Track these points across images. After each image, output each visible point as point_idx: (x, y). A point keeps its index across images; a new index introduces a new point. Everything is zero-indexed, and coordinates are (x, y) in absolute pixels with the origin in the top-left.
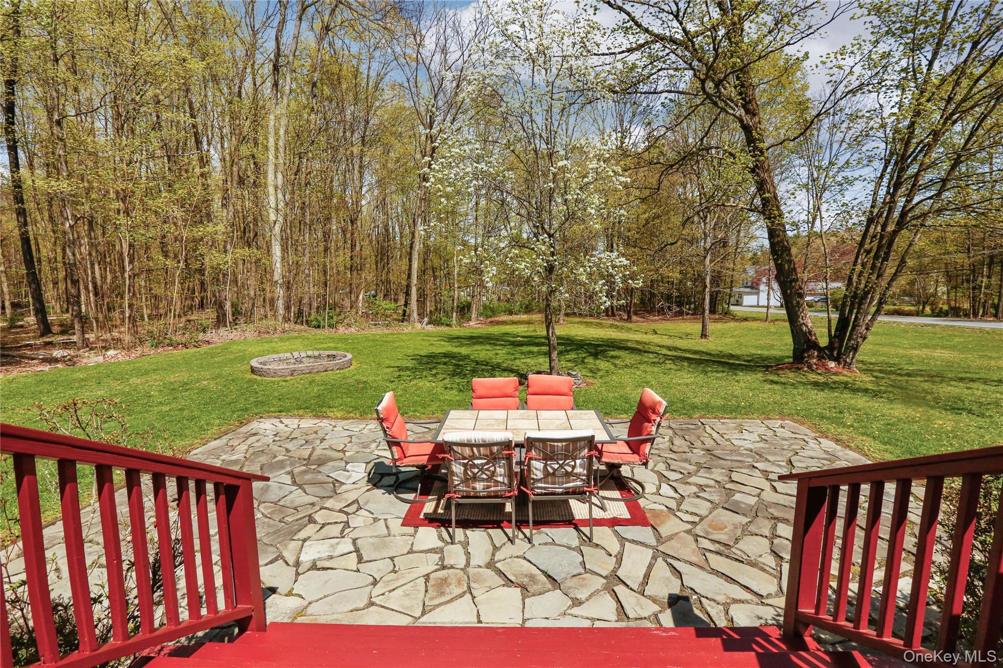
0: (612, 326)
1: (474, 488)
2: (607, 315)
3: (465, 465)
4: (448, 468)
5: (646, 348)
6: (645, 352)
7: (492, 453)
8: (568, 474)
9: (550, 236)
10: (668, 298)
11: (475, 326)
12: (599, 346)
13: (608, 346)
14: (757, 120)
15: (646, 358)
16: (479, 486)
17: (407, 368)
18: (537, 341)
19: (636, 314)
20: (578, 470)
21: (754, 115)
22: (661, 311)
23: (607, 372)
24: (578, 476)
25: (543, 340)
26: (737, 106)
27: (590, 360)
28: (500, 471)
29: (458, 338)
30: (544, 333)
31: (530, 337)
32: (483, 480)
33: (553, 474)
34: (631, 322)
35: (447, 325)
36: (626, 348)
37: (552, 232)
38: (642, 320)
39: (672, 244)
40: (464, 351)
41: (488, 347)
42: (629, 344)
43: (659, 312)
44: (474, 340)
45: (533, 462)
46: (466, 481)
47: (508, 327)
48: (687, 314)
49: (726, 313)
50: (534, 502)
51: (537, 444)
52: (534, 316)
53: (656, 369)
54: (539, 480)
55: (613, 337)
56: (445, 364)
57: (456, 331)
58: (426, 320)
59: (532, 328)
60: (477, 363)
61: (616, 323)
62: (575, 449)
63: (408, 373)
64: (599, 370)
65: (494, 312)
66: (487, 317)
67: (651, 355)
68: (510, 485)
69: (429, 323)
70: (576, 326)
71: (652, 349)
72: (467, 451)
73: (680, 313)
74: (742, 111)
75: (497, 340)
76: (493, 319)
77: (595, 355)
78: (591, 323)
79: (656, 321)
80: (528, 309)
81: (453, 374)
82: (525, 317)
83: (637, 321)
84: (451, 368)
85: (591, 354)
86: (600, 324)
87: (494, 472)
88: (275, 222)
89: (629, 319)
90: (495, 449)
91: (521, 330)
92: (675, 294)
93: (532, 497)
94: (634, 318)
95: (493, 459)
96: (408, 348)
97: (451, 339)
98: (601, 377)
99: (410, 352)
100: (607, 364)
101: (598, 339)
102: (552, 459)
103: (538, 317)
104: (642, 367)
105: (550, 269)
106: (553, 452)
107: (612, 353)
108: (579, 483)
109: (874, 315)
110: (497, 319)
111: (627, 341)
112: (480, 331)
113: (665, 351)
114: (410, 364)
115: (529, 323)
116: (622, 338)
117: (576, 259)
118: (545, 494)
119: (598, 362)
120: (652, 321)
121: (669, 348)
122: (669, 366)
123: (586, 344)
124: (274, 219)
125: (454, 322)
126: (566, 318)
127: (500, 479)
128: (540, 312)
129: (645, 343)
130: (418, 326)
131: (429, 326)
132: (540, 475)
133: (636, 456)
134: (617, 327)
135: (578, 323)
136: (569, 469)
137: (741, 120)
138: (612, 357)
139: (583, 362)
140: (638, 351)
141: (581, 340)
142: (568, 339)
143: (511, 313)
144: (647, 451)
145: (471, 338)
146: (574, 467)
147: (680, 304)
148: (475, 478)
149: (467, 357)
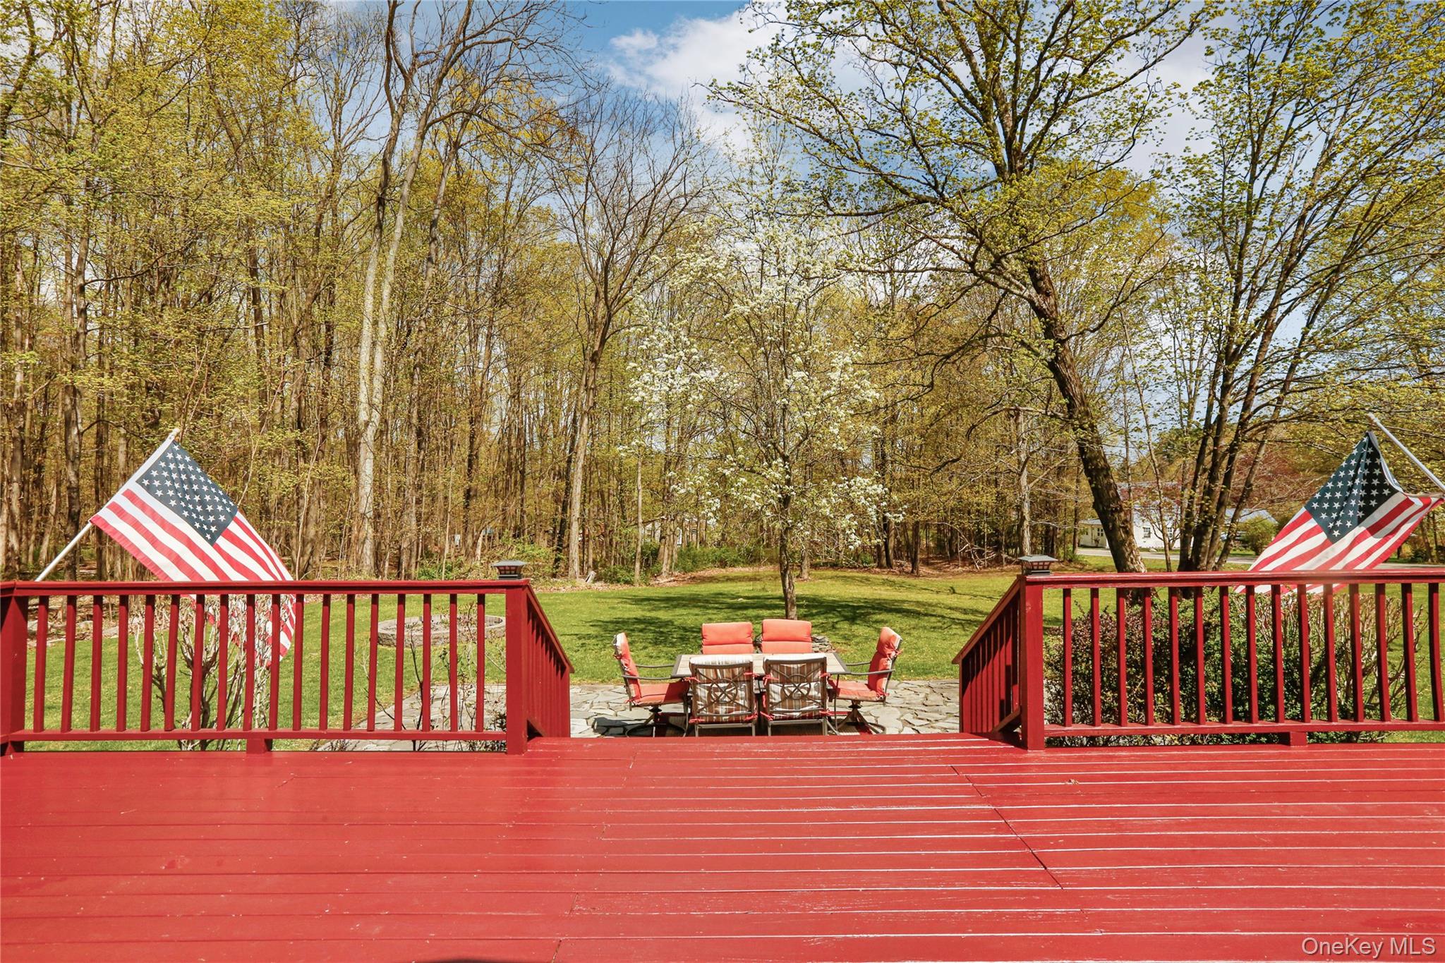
0: (885, 582)
1: (717, 712)
2: (880, 566)
3: (709, 689)
4: (694, 692)
5: (930, 610)
6: (926, 615)
7: (734, 676)
8: (803, 697)
9: (785, 458)
10: (977, 537)
11: (666, 584)
12: (859, 607)
13: (873, 608)
14: (1052, 301)
15: (924, 622)
16: (722, 710)
17: (589, 637)
18: (768, 602)
19: (926, 563)
20: (813, 693)
21: (1048, 295)
22: (967, 559)
23: (867, 638)
24: (813, 699)
25: (777, 602)
26: (1025, 284)
27: (845, 626)
28: (742, 693)
29: (648, 599)
30: (780, 592)
31: (758, 598)
32: (726, 703)
33: (790, 697)
34: (918, 576)
35: (627, 582)
36: (898, 611)
37: (787, 453)
38: (936, 572)
39: (954, 461)
40: (663, 615)
41: (696, 611)
42: (906, 606)
43: (964, 559)
44: (672, 602)
45: (772, 686)
46: (709, 705)
47: (720, 585)
48: (1009, 562)
49: (1070, 561)
50: (773, 727)
51: (775, 667)
52: (762, 569)
53: (934, 635)
54: (776, 704)
55: (883, 597)
56: (641, 631)
57: (640, 590)
58: (592, 574)
59: (759, 586)
60: (685, 629)
61: (893, 578)
62: (809, 672)
63: (594, 641)
64: (855, 636)
65: (696, 562)
66: (686, 571)
67: (933, 619)
68: (751, 709)
69: (597, 579)
70: (829, 582)
71: (939, 611)
72: (711, 674)
73: (997, 561)
74: (1033, 291)
75: (707, 601)
76: (694, 574)
77: (852, 620)
78: (853, 578)
79: (959, 574)
80: (752, 558)
81: (656, 643)
82: (747, 571)
83: (928, 575)
84: (651, 635)
85: (846, 618)
86: (867, 579)
87: (736, 695)
88: (367, 424)
89: (914, 573)
90: (737, 671)
91: (743, 589)
92: (987, 531)
93: (772, 722)
94: (923, 570)
95: (735, 681)
96: (582, 612)
97: (639, 601)
98: (857, 644)
99: (585, 616)
100: (867, 630)
101: (859, 600)
102: (789, 682)
103: (767, 570)
104: (915, 633)
105: (786, 501)
106: (789, 673)
107: (878, 617)
108: (814, 707)
109: (1221, 556)
110: (701, 573)
111: (904, 601)
112: (678, 590)
113: (957, 615)
114: (592, 631)
115: (754, 579)
116: (899, 598)
117: (819, 487)
118: (784, 719)
119: (854, 627)
120: (953, 574)
121: (965, 611)
122: (954, 631)
123: (841, 606)
124: (366, 418)
125: (637, 577)
126: (814, 572)
127: (741, 702)
128: (771, 561)
129: (930, 605)
130: (581, 583)
131: (598, 584)
132: (777, 698)
133: (874, 692)
134: (893, 584)
135: (832, 578)
136: (805, 692)
137: (1032, 302)
138: (876, 622)
139: (833, 627)
140: (917, 614)
141: (834, 601)
142: (814, 600)
143: (723, 564)
144: (884, 686)
145: (668, 600)
146: (809, 690)
147: (997, 547)
148: (718, 702)
149: (667, 623)
